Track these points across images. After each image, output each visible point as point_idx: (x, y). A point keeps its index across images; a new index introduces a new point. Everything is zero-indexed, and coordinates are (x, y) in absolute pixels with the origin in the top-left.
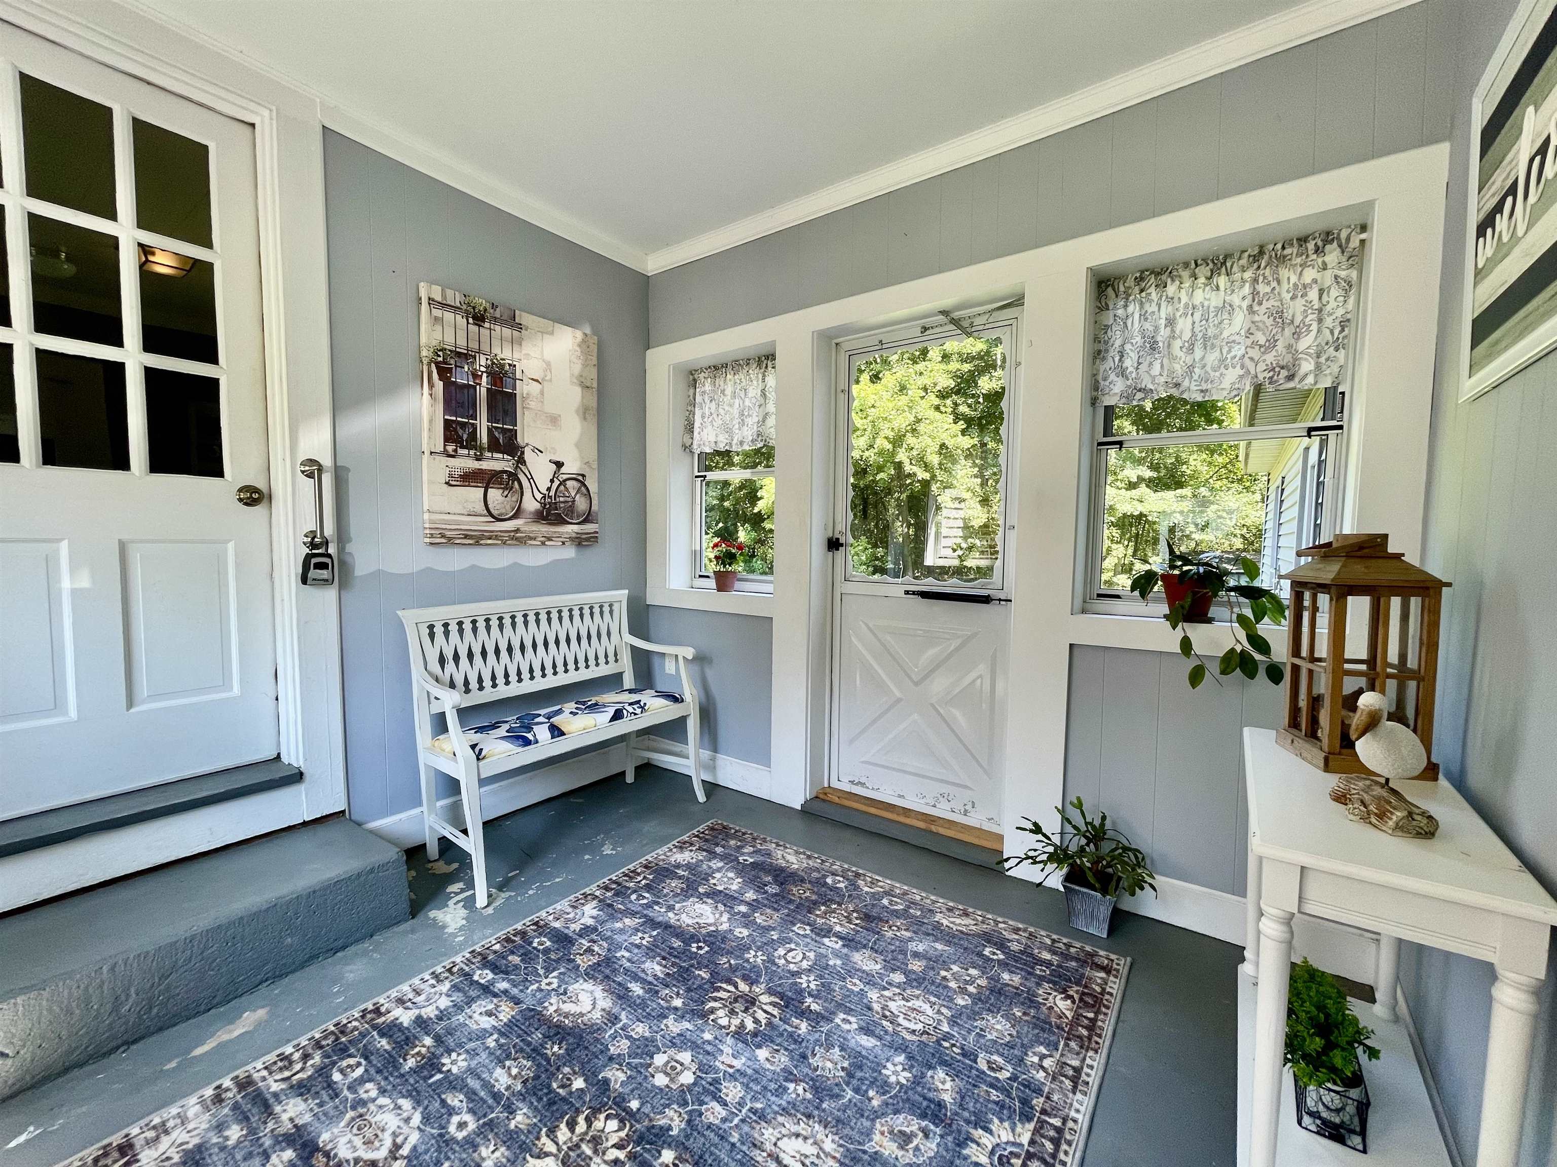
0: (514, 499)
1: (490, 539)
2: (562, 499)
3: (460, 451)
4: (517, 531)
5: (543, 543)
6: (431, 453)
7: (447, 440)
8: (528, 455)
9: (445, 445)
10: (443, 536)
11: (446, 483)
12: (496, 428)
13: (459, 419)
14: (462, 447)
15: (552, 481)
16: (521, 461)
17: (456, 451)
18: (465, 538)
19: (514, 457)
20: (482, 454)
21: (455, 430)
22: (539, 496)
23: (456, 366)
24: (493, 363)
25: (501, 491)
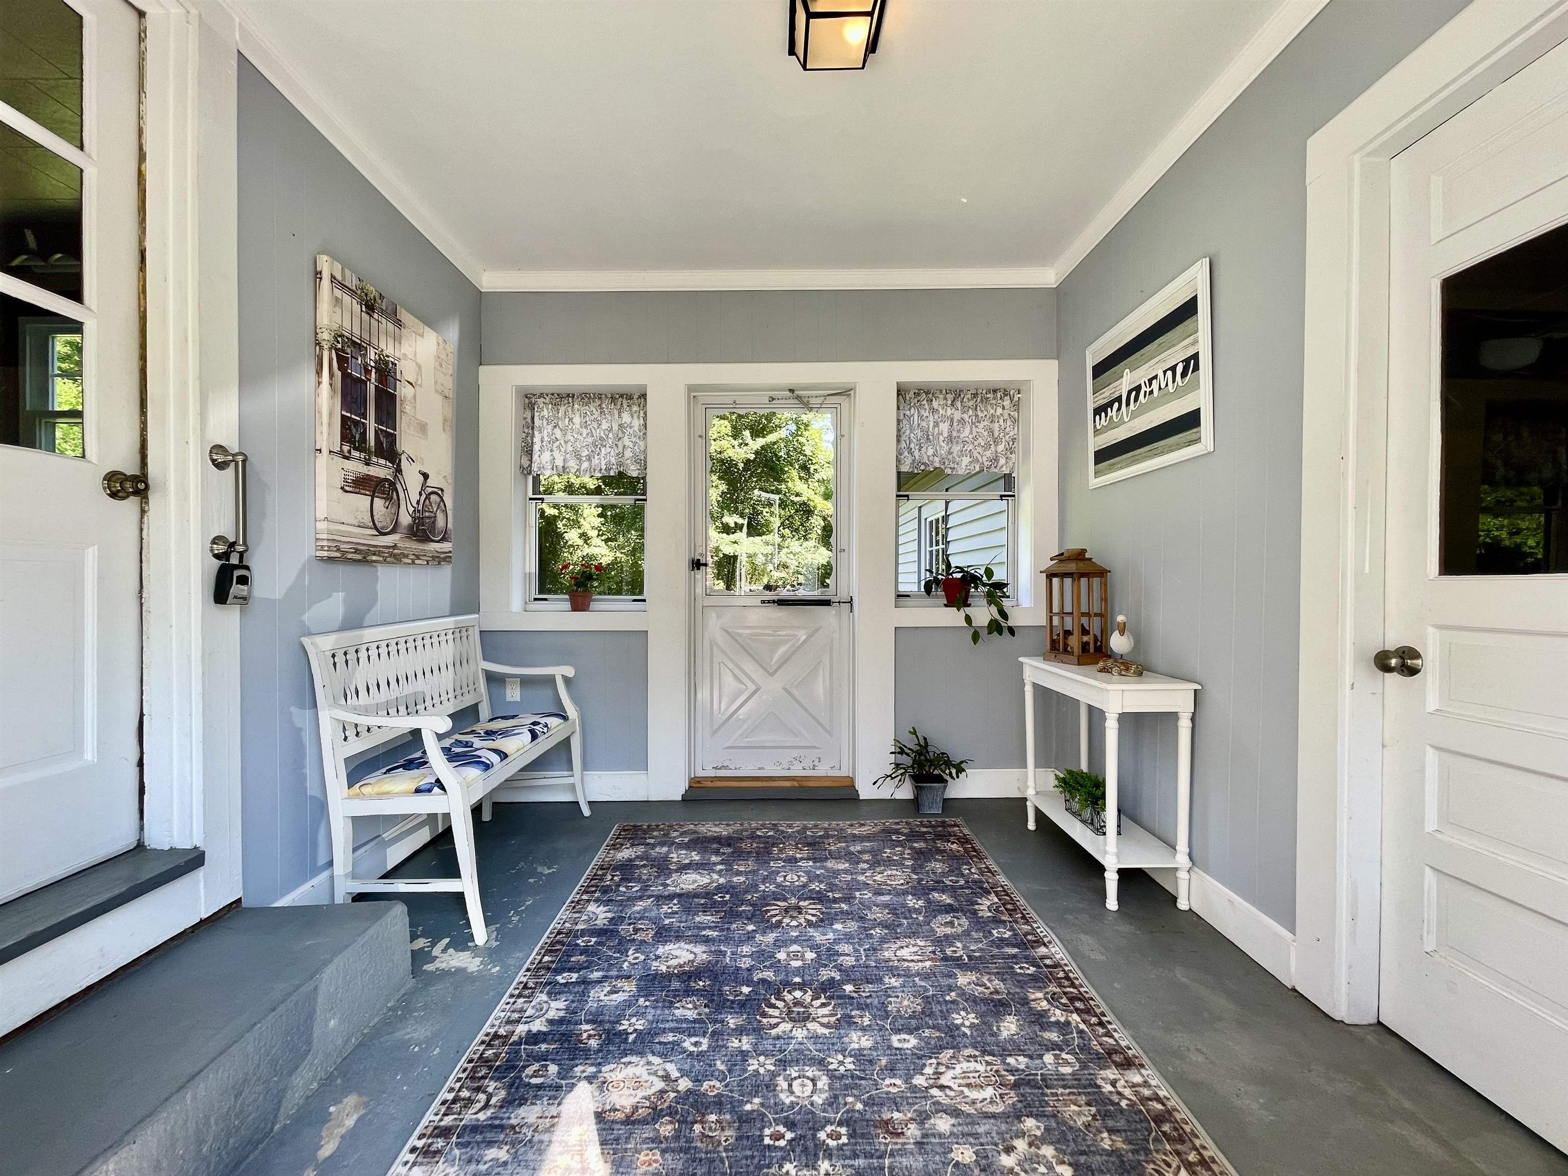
0: (393, 511)
1: (374, 554)
2: (427, 514)
3: (356, 454)
4: (395, 547)
5: (413, 563)
6: (330, 452)
7: (344, 438)
8: (405, 464)
9: (342, 444)
10: (338, 550)
11: (342, 488)
12: (382, 430)
13: (353, 416)
14: (356, 449)
15: (420, 494)
16: (399, 470)
17: (349, 452)
18: (355, 552)
19: (393, 464)
20: (370, 459)
21: (350, 429)
22: (411, 510)
23: (352, 356)
24: (380, 359)
25: (383, 501)
